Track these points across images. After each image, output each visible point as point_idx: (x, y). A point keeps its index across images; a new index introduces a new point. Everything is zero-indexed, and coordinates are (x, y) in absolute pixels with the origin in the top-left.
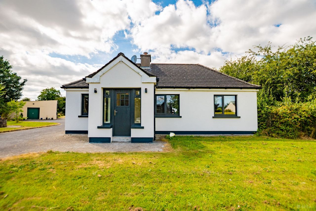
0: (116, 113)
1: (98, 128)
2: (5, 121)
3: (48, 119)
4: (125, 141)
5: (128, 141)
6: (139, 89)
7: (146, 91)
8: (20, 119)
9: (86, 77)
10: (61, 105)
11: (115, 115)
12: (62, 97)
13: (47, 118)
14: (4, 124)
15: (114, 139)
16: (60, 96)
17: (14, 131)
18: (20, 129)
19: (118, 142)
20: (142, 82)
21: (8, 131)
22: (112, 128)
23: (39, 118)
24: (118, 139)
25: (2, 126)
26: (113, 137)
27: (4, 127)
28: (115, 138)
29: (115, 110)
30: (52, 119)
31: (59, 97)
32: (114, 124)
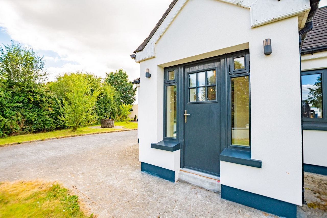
0: (187, 116)
1: (151, 147)
2: (112, 122)
4: (207, 186)
5: (213, 189)
6: (245, 52)
7: (268, 51)
9: (135, 52)
11: (186, 122)
14: (111, 124)
15: (183, 174)
17: (110, 132)
18: (116, 131)
19: (190, 184)
20: (253, 24)
21: (106, 132)
22: (179, 151)
24: (191, 177)
25: (110, 126)
26: (182, 169)
27: (111, 127)
28: (186, 173)
29: (186, 111)
32: (184, 142)
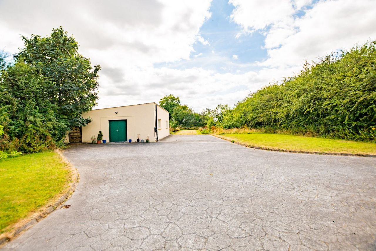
3: (140, 141)
8: (98, 142)
10: (180, 116)
12: (182, 105)
13: (138, 140)
16: (180, 104)
23: (126, 139)
30: (147, 141)
31: (178, 105)
